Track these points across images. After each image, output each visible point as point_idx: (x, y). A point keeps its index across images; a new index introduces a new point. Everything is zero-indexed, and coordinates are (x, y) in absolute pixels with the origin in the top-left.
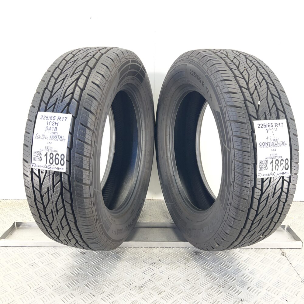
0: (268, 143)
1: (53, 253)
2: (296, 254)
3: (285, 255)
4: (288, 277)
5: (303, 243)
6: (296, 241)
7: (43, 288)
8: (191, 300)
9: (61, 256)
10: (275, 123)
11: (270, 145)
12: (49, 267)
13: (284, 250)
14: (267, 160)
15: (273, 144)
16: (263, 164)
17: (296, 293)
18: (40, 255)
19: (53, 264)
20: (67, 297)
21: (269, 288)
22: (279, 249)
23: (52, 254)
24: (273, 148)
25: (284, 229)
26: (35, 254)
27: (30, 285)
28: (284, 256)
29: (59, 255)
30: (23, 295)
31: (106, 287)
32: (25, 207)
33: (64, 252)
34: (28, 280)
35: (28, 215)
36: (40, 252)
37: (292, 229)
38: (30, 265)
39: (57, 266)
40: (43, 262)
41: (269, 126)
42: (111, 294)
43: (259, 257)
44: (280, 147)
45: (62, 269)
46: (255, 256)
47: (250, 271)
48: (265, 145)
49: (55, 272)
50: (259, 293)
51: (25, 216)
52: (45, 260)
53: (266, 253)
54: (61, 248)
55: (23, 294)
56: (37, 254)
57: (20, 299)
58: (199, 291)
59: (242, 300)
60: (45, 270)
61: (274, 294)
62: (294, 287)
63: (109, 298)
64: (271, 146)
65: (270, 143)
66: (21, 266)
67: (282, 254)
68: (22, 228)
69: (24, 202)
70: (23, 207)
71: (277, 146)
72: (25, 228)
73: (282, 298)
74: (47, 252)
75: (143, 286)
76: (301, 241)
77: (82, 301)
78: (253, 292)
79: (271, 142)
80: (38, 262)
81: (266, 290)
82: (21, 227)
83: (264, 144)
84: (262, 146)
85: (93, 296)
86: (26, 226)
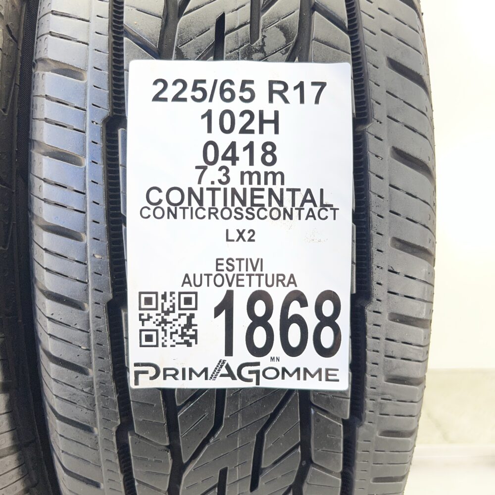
0: (208, 195)
10: (271, 83)
11: (219, 204)
14: (194, 289)
15: (238, 204)
16: (167, 313)
24: (234, 225)
41: (227, 95)
44: (284, 224)
48: (185, 204)
64: (226, 213)
65: (219, 195)
71: (263, 213)
79: (229, 187)
83: (175, 197)
84: (165, 205)
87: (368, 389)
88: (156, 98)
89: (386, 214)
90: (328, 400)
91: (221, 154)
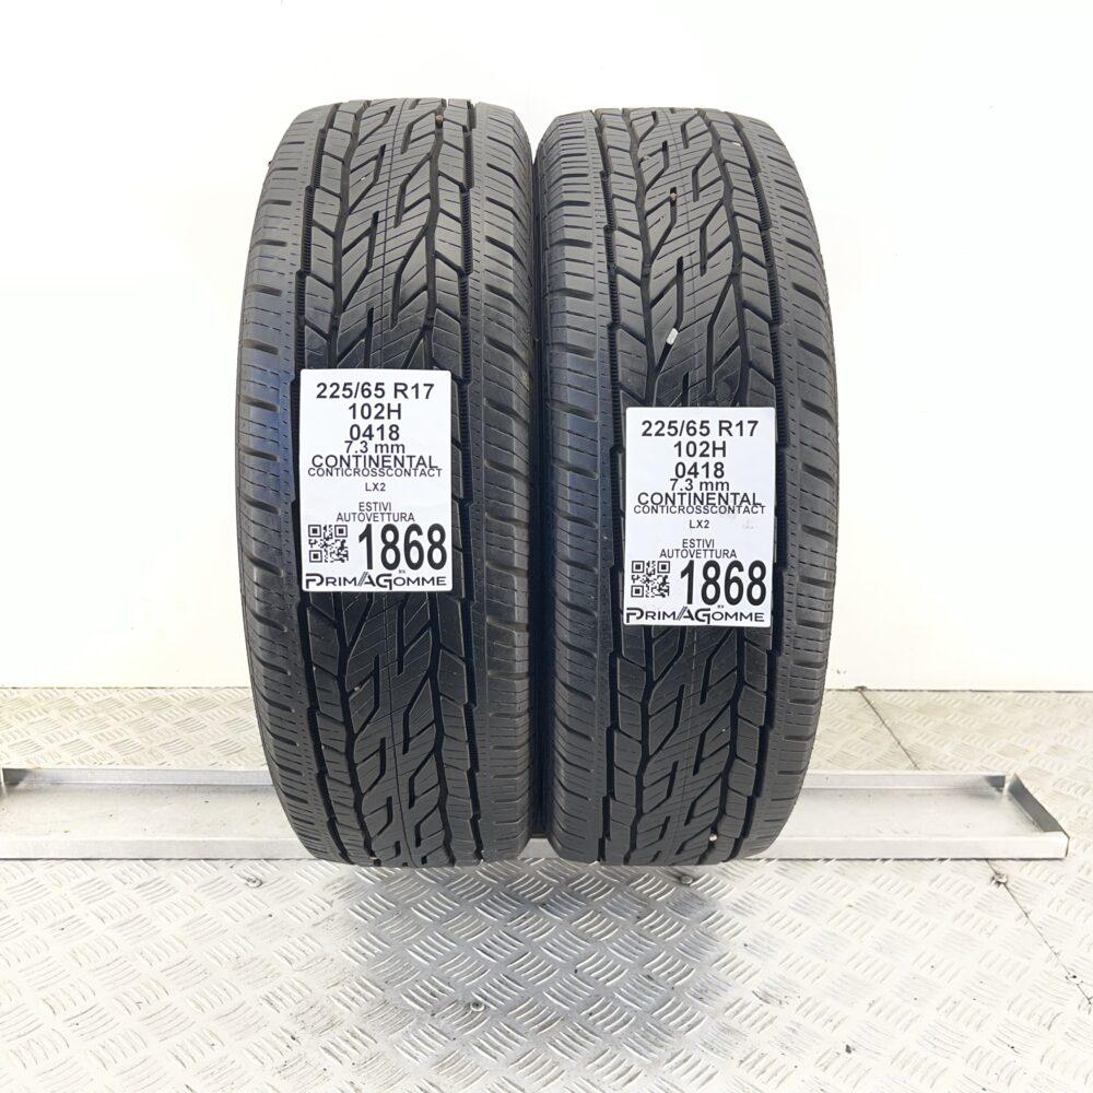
1: (141, 882)
2: (1046, 880)
3: (1005, 884)
4: (1018, 964)
5: (1069, 838)
6: (1046, 831)
7: (101, 1014)
8: (662, 1051)
9: (172, 891)
12: (126, 935)
13: (1001, 866)
15: (698, 503)
17: (1046, 1020)
18: (93, 889)
19: (144, 923)
20: (192, 1042)
21: (949, 1004)
22: (985, 863)
23: (139, 887)
25: (1001, 791)
26: (74, 888)
27: (53, 1002)
28: (1002, 886)
29: (166, 889)
30: (25, 1038)
31: (340, 1006)
32: (40, 714)
33: (183, 879)
34: (44, 984)
35: (51, 742)
36: (92, 880)
37: (1031, 791)
38: (51, 926)
39: (158, 928)
40: (103, 914)
41: (691, 431)
42: (361, 1030)
43: (911, 891)
45: (177, 939)
46: (896, 888)
47: (879, 944)
49: (148, 952)
50: (911, 1021)
51: (38, 748)
52: (111, 909)
53: (937, 878)
54: (172, 862)
55: (25, 1034)
56: (80, 885)
57: (15, 1053)
58: (691, 1017)
59: (848, 1047)
60: (110, 945)
61: (968, 1024)
62: (1040, 997)
63: (354, 1048)
66: (19, 932)
67: (993, 878)
68: (26, 791)
69: (35, 696)
70: (32, 714)
71: (714, 509)
72: (40, 791)
73: (995, 1040)
74: (121, 880)
75: (480, 999)
76: (1062, 830)
77: (250, 1057)
78: (888, 1018)
80: (87, 914)
81: (938, 1009)
82: (22, 785)
85: (294, 1038)
86: (43, 785)
87: (785, 630)
88: (645, 434)
89: (798, 509)
90: (757, 636)
91: (687, 470)
